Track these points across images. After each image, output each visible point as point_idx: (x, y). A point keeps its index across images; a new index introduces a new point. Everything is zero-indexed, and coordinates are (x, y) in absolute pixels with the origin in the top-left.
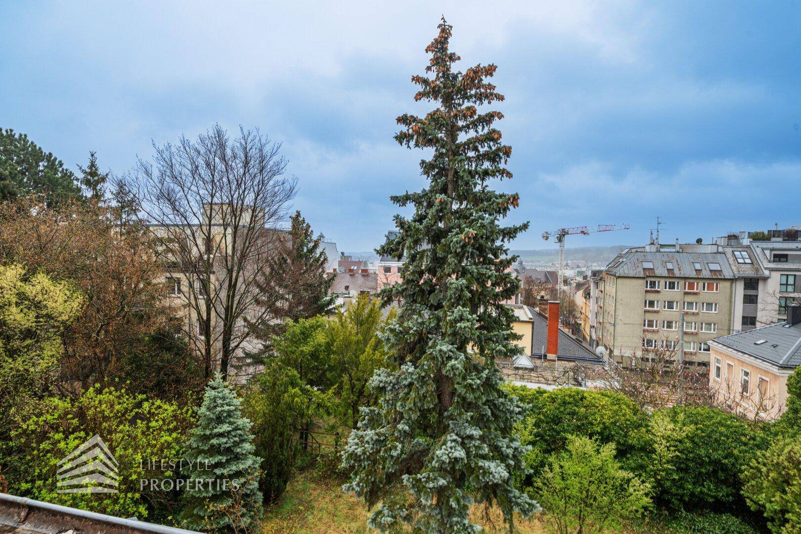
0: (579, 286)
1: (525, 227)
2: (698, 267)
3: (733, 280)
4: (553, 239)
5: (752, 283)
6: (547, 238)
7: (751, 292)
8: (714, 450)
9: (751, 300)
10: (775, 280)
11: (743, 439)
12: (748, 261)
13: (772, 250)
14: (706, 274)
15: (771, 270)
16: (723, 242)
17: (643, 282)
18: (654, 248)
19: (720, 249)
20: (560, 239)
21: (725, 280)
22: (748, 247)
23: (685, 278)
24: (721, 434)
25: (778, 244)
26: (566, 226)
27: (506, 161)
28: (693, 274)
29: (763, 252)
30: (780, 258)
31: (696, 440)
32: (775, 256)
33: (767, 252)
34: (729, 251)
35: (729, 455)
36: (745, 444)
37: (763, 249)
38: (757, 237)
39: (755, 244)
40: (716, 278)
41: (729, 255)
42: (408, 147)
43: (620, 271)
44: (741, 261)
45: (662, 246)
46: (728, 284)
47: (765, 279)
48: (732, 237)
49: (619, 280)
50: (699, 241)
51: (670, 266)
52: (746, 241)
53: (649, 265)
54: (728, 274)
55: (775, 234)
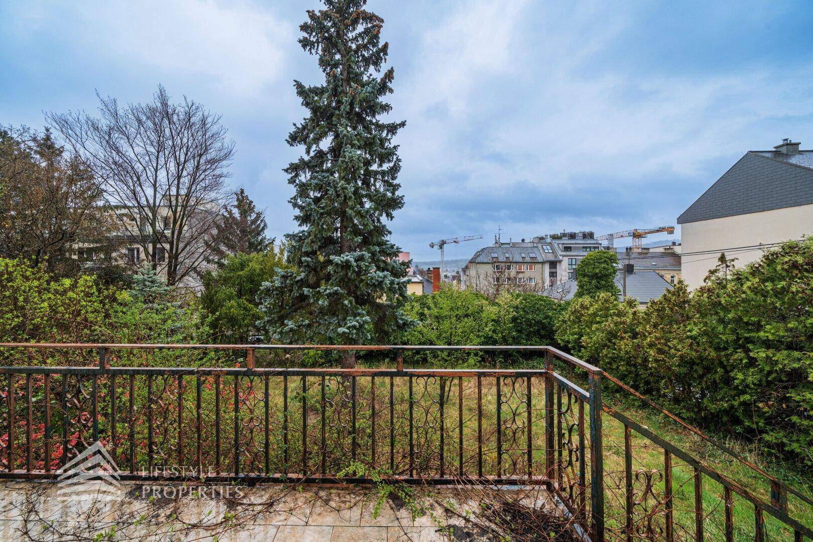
2: (523, 255)
3: (543, 263)
5: (553, 264)
6: (433, 247)
7: (553, 270)
9: (553, 275)
10: (565, 263)
12: (551, 251)
13: (563, 244)
14: (528, 259)
15: (564, 256)
16: (536, 241)
17: (490, 265)
18: (497, 245)
19: (535, 245)
20: (441, 247)
21: (538, 263)
22: (550, 243)
23: (517, 263)
25: (566, 241)
28: (521, 260)
29: (558, 245)
30: (567, 249)
32: (565, 248)
33: (560, 246)
34: (540, 246)
37: (558, 244)
38: (554, 237)
39: (554, 241)
40: (534, 262)
41: (540, 248)
43: (478, 260)
44: (546, 251)
45: (502, 244)
46: (540, 266)
47: (560, 261)
48: (541, 238)
49: (478, 265)
50: (523, 240)
51: (507, 255)
52: (549, 240)
53: (496, 255)
54: (540, 259)
55: (564, 235)
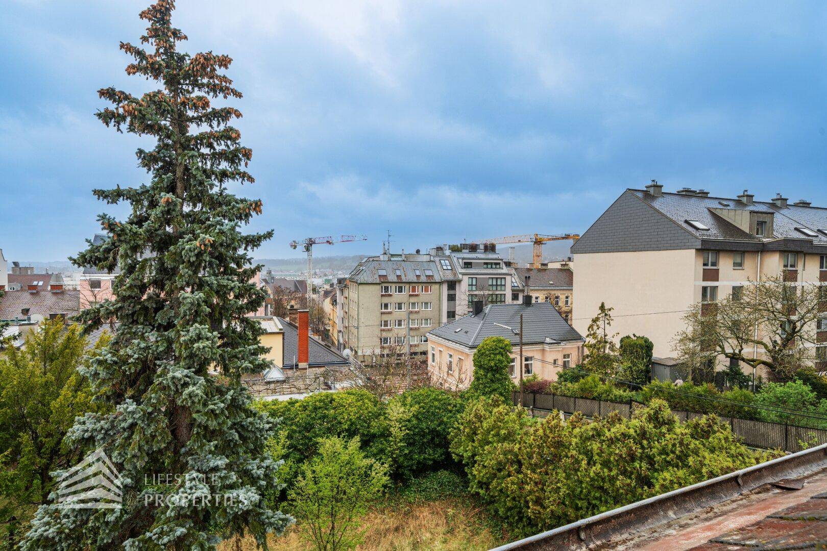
0: (327, 294)
1: (269, 235)
2: (418, 273)
3: (441, 283)
4: (301, 248)
5: (452, 285)
6: (295, 247)
7: (452, 292)
8: (432, 421)
9: (452, 298)
10: (466, 281)
11: (449, 408)
12: (450, 268)
13: (463, 259)
14: (423, 279)
15: (464, 274)
16: (433, 252)
17: (378, 287)
18: (386, 258)
19: (432, 259)
20: (308, 250)
21: (436, 283)
22: (449, 256)
23: (410, 283)
24: (436, 407)
25: (466, 254)
26: (313, 236)
27: (246, 164)
28: (415, 280)
30: (468, 265)
31: (420, 417)
32: (465, 263)
33: (460, 260)
34: (437, 259)
35: (441, 423)
36: (451, 411)
37: (458, 258)
38: (455, 249)
39: (453, 255)
40: (430, 282)
41: (438, 263)
42: (119, 130)
43: (362, 278)
44: (445, 268)
45: (392, 255)
46: (437, 286)
47: (460, 281)
48: (439, 249)
49: (360, 287)
50: (418, 252)
51: (398, 273)
52: (448, 252)
53: (383, 273)
54: (437, 279)
55: (464, 246)
